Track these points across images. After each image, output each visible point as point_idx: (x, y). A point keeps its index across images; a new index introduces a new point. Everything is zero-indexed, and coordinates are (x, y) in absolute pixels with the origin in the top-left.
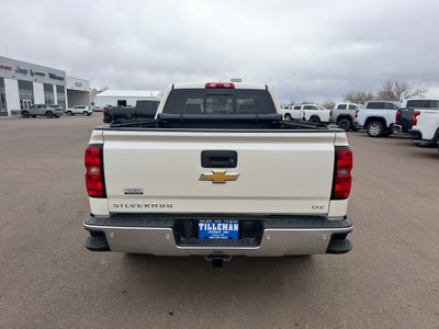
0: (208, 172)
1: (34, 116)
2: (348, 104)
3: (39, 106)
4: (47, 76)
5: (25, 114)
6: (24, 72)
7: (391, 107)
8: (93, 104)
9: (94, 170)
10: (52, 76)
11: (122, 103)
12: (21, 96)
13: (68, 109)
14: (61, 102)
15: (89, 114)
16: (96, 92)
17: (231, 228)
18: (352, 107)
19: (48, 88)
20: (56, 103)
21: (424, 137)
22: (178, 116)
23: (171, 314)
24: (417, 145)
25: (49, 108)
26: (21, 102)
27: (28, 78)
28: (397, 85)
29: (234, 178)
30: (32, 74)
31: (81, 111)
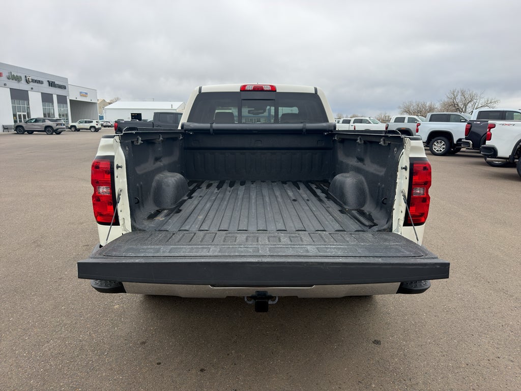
1: (31, 132)
2: (407, 116)
3: (37, 120)
4: (46, 84)
5: (19, 130)
6: (18, 79)
7: (459, 119)
8: (101, 118)
9: (104, 190)
10: (52, 84)
11: (137, 116)
12: (14, 108)
13: (71, 124)
14: (63, 115)
15: (97, 130)
16: (104, 103)
18: (411, 120)
19: (46, 98)
20: (57, 117)
21: (500, 154)
22: (206, 126)
24: (491, 164)
25: (48, 123)
26: (15, 115)
27: (22, 86)
28: (463, 94)
30: (28, 82)
31: (88, 126)
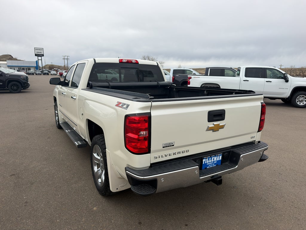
0: (211, 125)
17: (218, 159)
23: (186, 225)
29: (222, 127)
